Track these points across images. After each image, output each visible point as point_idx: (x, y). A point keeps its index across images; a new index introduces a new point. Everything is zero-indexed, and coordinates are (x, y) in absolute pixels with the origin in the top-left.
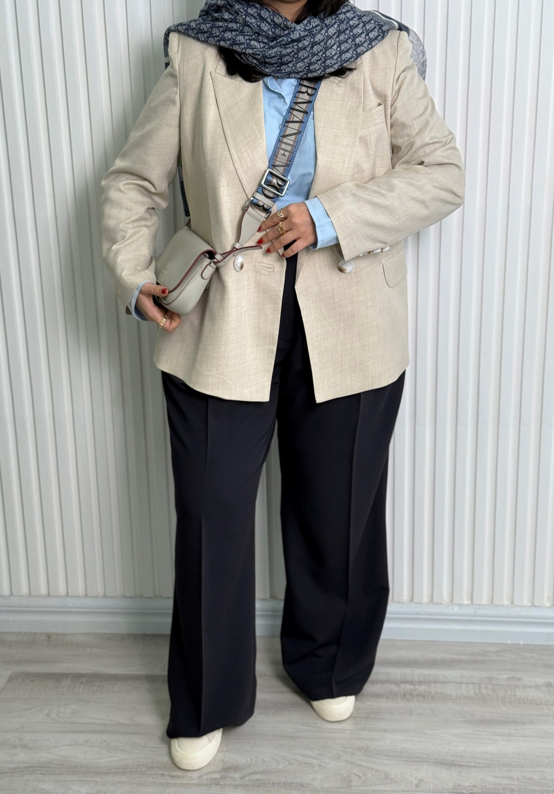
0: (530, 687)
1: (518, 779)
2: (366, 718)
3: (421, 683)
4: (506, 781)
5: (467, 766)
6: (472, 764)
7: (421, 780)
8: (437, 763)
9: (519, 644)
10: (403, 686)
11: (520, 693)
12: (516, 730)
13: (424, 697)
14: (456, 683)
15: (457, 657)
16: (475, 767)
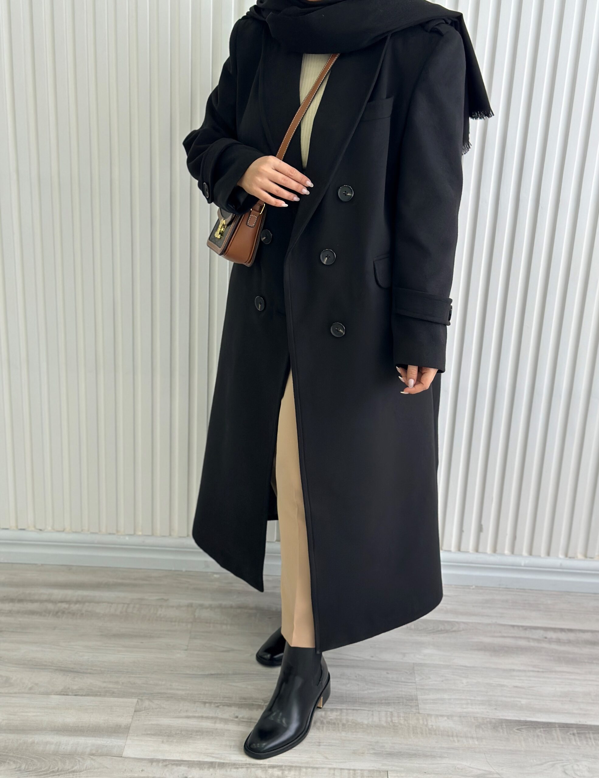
0: (173, 607)
1: (123, 683)
2: (13, 632)
3: (77, 602)
4: (111, 686)
5: (83, 673)
6: (89, 671)
7: (37, 684)
8: (57, 670)
9: (182, 571)
10: (59, 605)
11: (161, 612)
12: (142, 643)
13: (73, 614)
14: (108, 603)
15: (120, 581)
16: (90, 673)
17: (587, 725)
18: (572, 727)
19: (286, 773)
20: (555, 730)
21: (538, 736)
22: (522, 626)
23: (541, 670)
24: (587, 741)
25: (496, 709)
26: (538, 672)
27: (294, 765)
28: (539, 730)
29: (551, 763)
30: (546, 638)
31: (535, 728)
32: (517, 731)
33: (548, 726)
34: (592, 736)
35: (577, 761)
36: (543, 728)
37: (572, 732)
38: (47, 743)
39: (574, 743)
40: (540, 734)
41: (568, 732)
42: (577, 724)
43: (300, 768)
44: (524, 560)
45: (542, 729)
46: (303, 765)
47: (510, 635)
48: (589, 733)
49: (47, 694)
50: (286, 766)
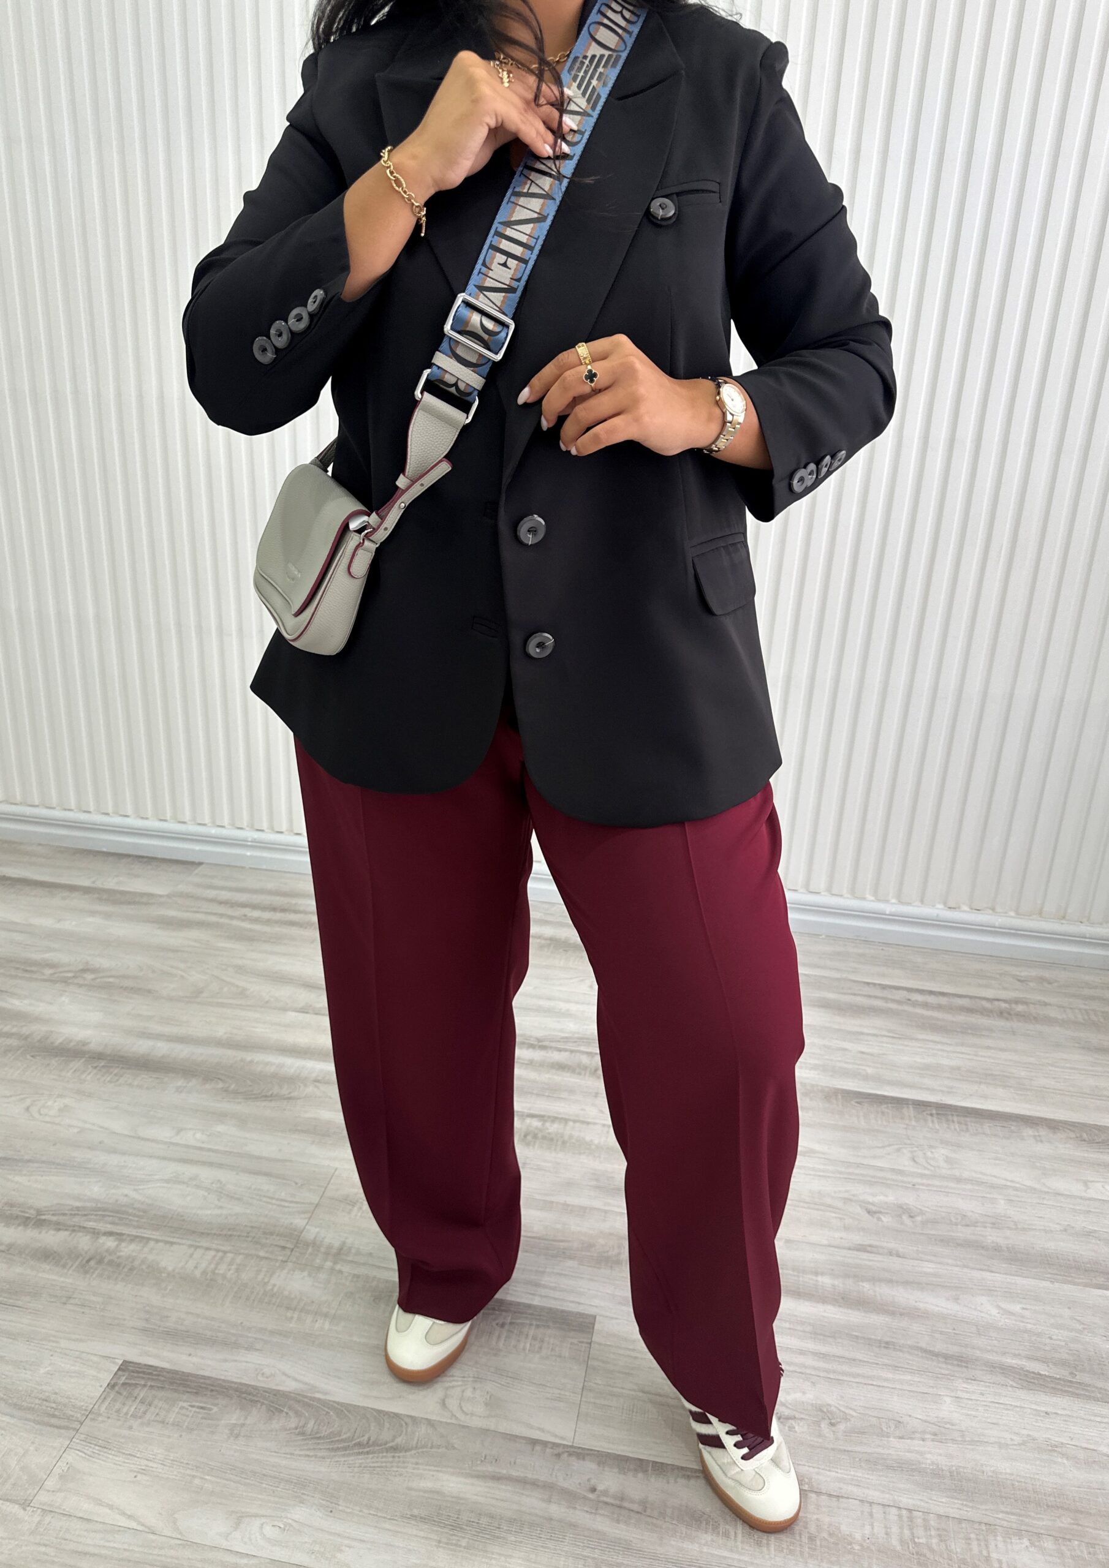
17: (951, 1105)
18: (930, 1106)
19: (548, 1124)
20: (908, 1107)
21: (883, 1113)
22: (880, 985)
23: (897, 1036)
24: (948, 1124)
25: (831, 1076)
26: (893, 1037)
27: (560, 1116)
28: (885, 1106)
29: (896, 1147)
30: (909, 1000)
31: (880, 1103)
32: (856, 1104)
33: (899, 1103)
34: (955, 1119)
35: (931, 1147)
36: (891, 1103)
37: (929, 1112)
38: (267, 1064)
39: (931, 1125)
40: (886, 1110)
41: (924, 1111)
42: (937, 1103)
43: (566, 1121)
44: (890, 908)
45: (890, 1105)
46: (572, 1118)
47: (864, 993)
48: (952, 1115)
49: (285, 1009)
50: (549, 1117)
